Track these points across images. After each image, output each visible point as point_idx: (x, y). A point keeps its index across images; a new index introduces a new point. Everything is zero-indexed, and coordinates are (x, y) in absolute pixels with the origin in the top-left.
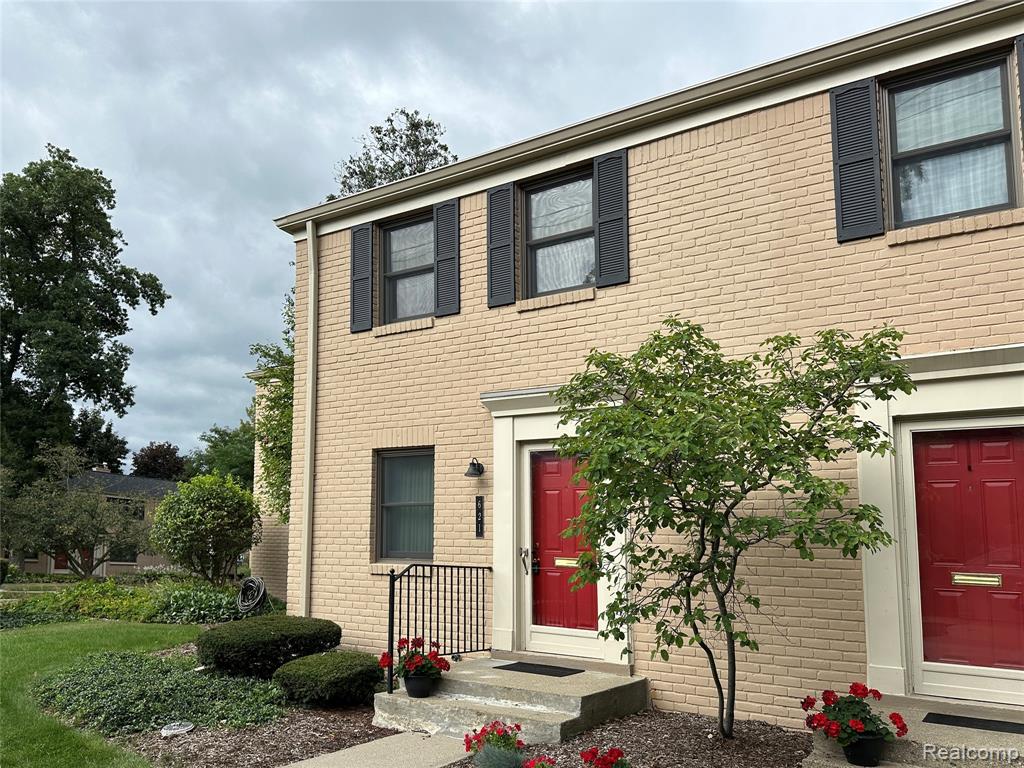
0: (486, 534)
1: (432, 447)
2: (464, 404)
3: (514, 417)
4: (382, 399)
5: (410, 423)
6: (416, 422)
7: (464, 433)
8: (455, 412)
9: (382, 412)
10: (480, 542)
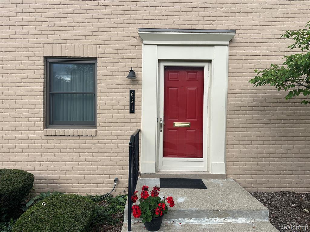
0: (136, 111)
1: (96, 59)
2: (120, 34)
3: (158, 45)
4: (52, 24)
5: (77, 42)
6: (81, 42)
7: (120, 52)
8: (113, 38)
9: (52, 32)
10: (132, 115)
